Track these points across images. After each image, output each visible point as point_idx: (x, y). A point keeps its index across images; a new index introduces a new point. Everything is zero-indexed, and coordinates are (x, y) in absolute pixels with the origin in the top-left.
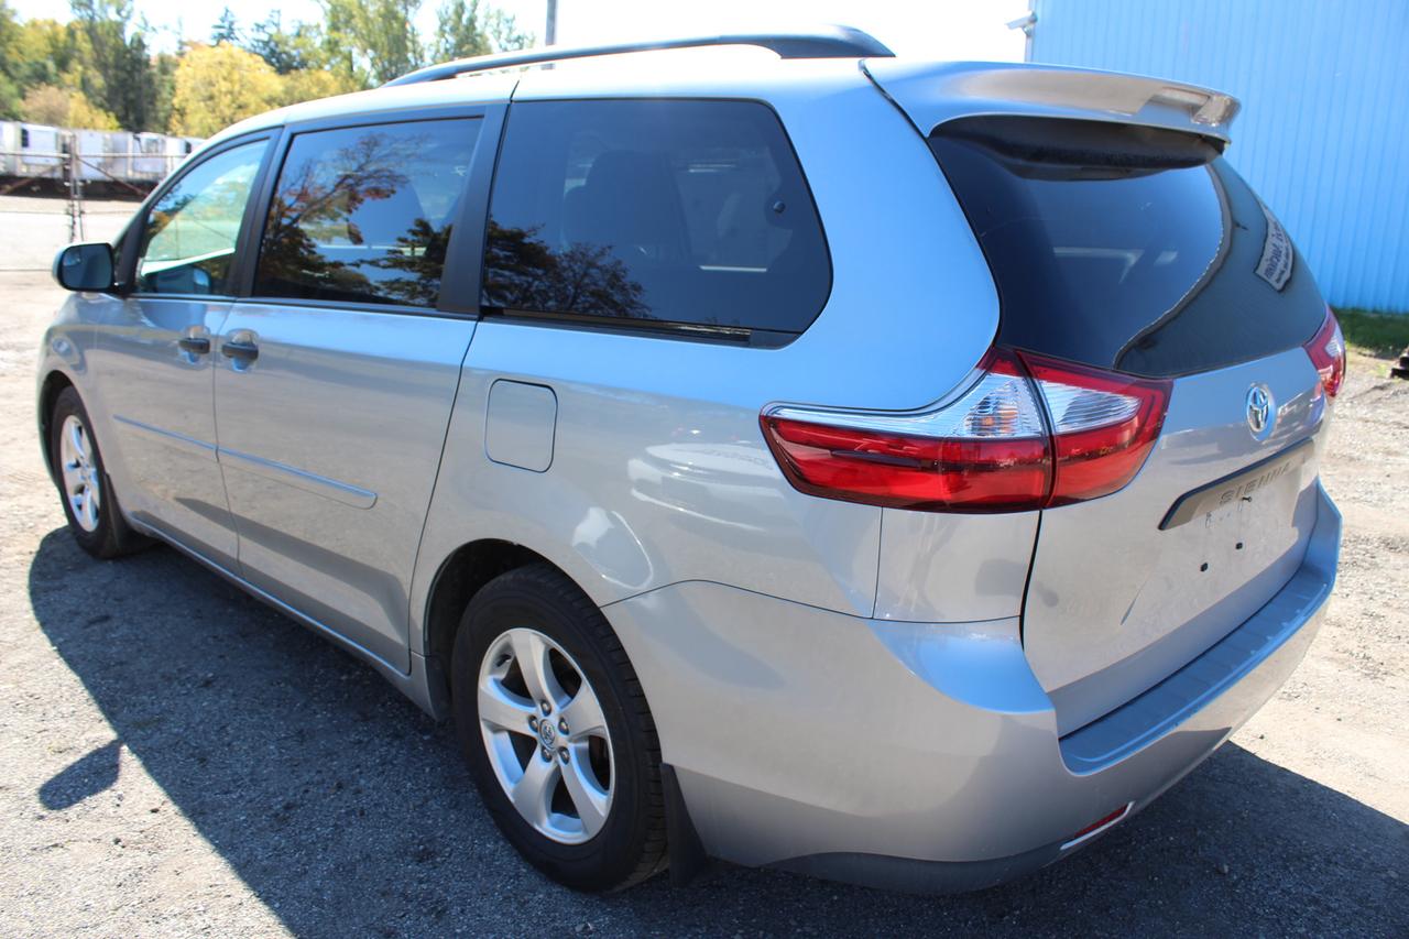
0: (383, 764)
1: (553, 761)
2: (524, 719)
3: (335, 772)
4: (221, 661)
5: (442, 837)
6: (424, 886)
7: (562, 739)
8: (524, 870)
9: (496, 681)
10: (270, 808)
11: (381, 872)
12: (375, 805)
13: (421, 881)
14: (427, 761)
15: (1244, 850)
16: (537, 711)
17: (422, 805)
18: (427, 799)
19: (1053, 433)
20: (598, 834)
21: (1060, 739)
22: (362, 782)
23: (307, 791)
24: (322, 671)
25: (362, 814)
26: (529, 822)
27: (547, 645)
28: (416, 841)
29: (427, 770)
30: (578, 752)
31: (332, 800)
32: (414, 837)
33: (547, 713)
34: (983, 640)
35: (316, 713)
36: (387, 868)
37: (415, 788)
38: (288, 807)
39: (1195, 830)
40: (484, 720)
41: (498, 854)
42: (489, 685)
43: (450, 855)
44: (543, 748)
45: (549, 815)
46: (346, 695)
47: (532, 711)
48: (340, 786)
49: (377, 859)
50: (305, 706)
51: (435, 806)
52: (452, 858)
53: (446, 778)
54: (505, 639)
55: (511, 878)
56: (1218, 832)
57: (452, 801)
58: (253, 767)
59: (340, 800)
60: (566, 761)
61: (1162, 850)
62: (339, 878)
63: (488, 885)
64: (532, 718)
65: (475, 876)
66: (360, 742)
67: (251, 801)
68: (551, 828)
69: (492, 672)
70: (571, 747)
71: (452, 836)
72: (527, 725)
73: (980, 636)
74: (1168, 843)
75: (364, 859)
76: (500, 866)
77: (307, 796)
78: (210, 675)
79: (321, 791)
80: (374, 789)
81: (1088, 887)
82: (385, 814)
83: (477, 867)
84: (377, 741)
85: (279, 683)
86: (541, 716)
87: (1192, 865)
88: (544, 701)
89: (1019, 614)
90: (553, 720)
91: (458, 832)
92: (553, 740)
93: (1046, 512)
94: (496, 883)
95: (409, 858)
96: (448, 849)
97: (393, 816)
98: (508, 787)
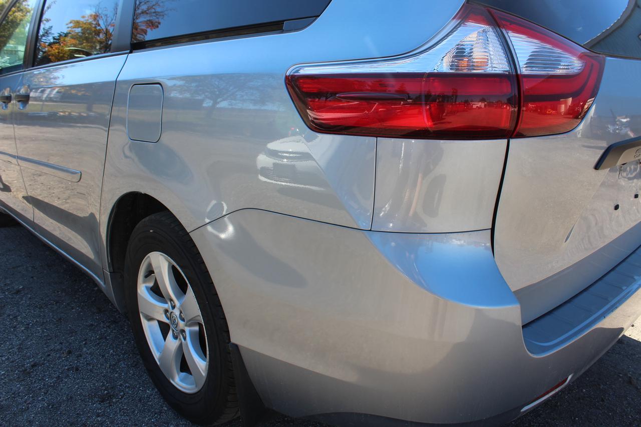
0: (101, 339)
1: (178, 339)
2: (162, 312)
3: (70, 343)
4: (31, 279)
5: (121, 385)
6: (99, 419)
7: (181, 324)
8: (166, 409)
9: (147, 288)
10: (23, 366)
11: (75, 409)
12: (87, 364)
13: (98, 416)
14: (128, 337)
15: (632, 399)
16: (167, 306)
17: (115, 365)
18: (119, 361)
19: (519, 72)
20: (202, 387)
21: (524, 327)
22: (85, 349)
23: (49, 355)
24: (85, 285)
25: (77, 369)
26: (167, 378)
27: (170, 263)
28: (104, 388)
29: (125, 342)
30: (191, 333)
31: (63, 361)
32: (103, 385)
33: (174, 307)
34: (461, 246)
35: (73, 309)
36: (80, 405)
37: (114, 353)
38: (33, 366)
39: (599, 385)
40: (142, 312)
41: (152, 397)
42: (143, 289)
43: (122, 398)
44: (173, 331)
45: (178, 374)
46: (94, 298)
47: (166, 306)
48: (70, 352)
49: (76, 400)
50: (68, 304)
51: (123, 365)
52: (123, 399)
53: (135, 348)
54: (148, 260)
55: (156, 414)
56: (614, 386)
57: (134, 362)
58: (24, 340)
59: (67, 361)
60: (185, 339)
61: (579, 399)
62: (47, 413)
63: (140, 418)
64: (166, 311)
65: (134, 412)
66: (92, 325)
67: (13, 362)
68: (179, 381)
69: (144, 282)
70: (187, 329)
71: (127, 385)
72: (164, 315)
73: (459, 243)
74: (582, 394)
75: (68, 400)
76: (152, 405)
77: (48, 358)
78: (21, 287)
79: (58, 355)
80: (90, 354)
81: (532, 424)
82: (91, 371)
83: (137, 406)
84: (102, 325)
85: (58, 292)
86: (170, 310)
87: (599, 409)
88: (171, 300)
89: (491, 227)
90: (176, 312)
91: (131, 382)
92: (177, 325)
93: (512, 141)
94: (145, 417)
95: (96, 399)
96: (122, 394)
97: (95, 371)
98: (156, 355)
